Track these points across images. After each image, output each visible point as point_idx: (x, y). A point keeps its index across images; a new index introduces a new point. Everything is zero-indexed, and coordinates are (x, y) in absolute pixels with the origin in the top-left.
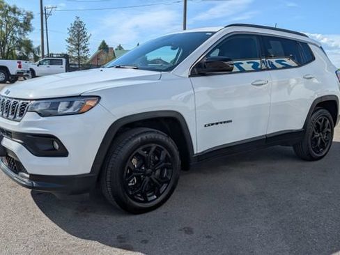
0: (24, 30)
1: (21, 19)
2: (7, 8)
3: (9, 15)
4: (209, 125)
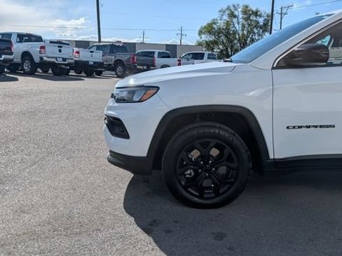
0: (263, 31)
1: (261, 21)
2: (251, 12)
3: (251, 18)
4: (294, 127)
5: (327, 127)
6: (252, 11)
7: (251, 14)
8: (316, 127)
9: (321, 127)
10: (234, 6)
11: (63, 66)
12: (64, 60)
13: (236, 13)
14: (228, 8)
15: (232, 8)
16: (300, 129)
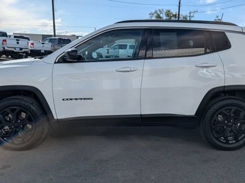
2: (171, 15)
4: (67, 99)
5: (88, 99)
6: (173, 15)
7: (171, 17)
8: (81, 99)
9: (84, 99)
10: (160, 11)
11: (21, 54)
12: (21, 49)
13: (161, 15)
14: (156, 12)
15: (159, 12)
16: (71, 101)
